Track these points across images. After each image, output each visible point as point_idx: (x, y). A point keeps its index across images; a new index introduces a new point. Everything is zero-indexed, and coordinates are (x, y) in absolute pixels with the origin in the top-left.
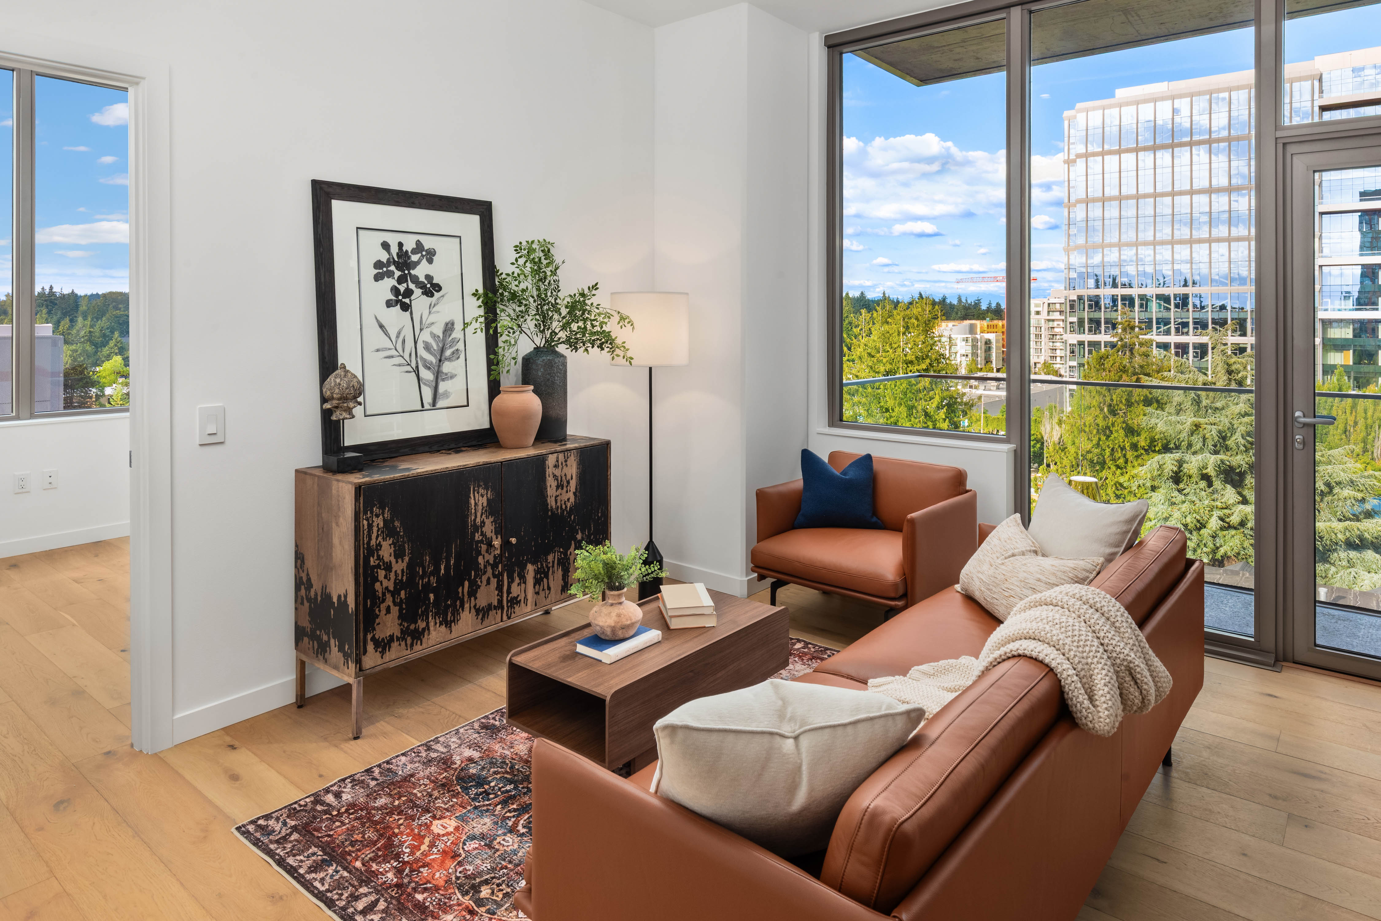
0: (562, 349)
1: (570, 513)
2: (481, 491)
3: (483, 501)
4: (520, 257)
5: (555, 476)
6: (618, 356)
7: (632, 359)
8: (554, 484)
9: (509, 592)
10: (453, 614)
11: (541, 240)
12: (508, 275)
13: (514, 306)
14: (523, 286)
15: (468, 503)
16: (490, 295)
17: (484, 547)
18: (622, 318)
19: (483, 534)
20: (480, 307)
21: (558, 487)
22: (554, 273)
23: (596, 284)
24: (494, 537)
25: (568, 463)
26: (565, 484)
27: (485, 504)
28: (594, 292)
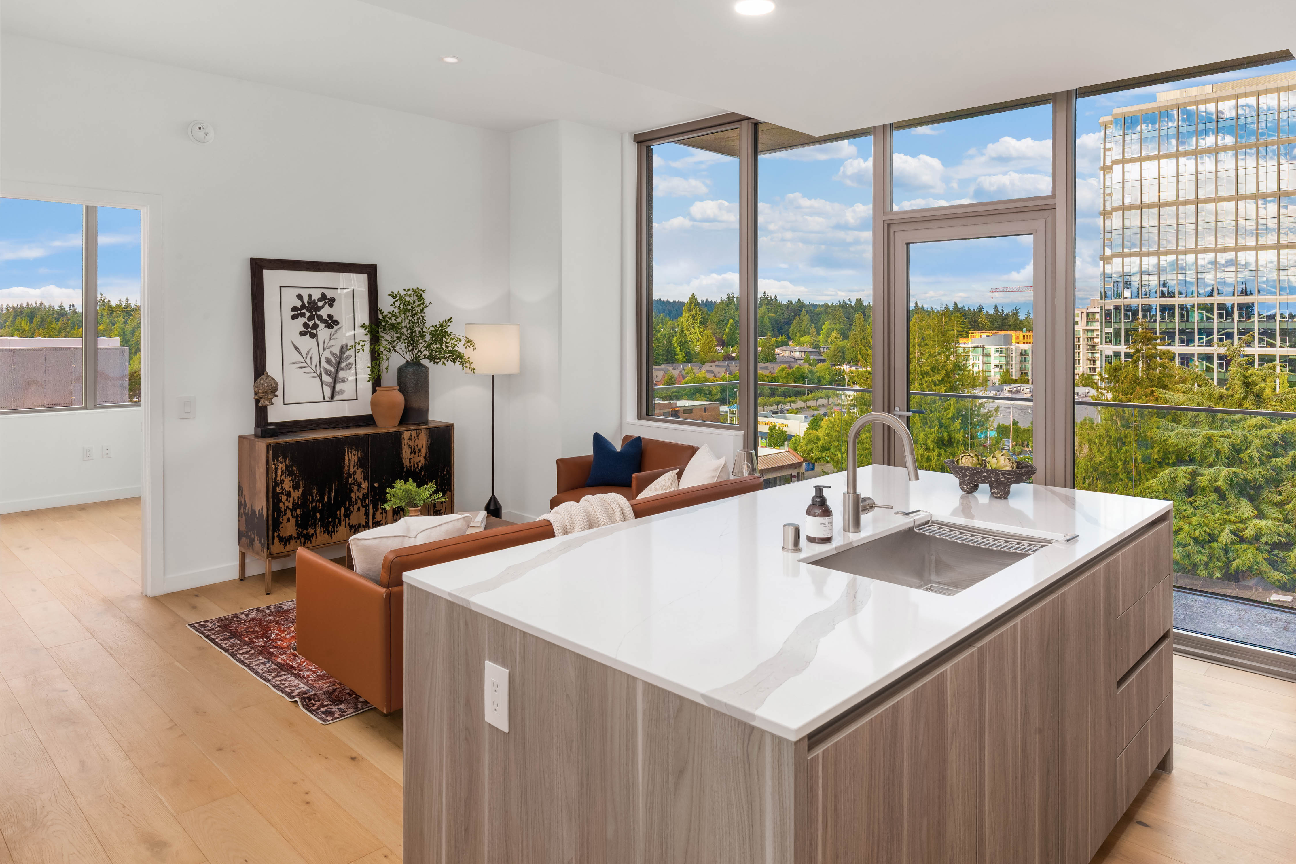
0: (425, 362)
1: (421, 470)
2: (354, 452)
3: (355, 459)
4: (396, 301)
5: (409, 445)
6: (466, 367)
7: (474, 369)
8: (409, 451)
9: (374, 517)
10: (333, 527)
11: (415, 288)
12: (389, 313)
13: (392, 333)
14: (399, 320)
15: (344, 458)
16: (373, 327)
17: (355, 488)
18: (468, 341)
19: (355, 479)
20: (366, 334)
21: (411, 453)
22: (422, 311)
23: (451, 318)
24: (363, 482)
25: (419, 437)
26: (417, 451)
27: (356, 461)
28: (449, 324)
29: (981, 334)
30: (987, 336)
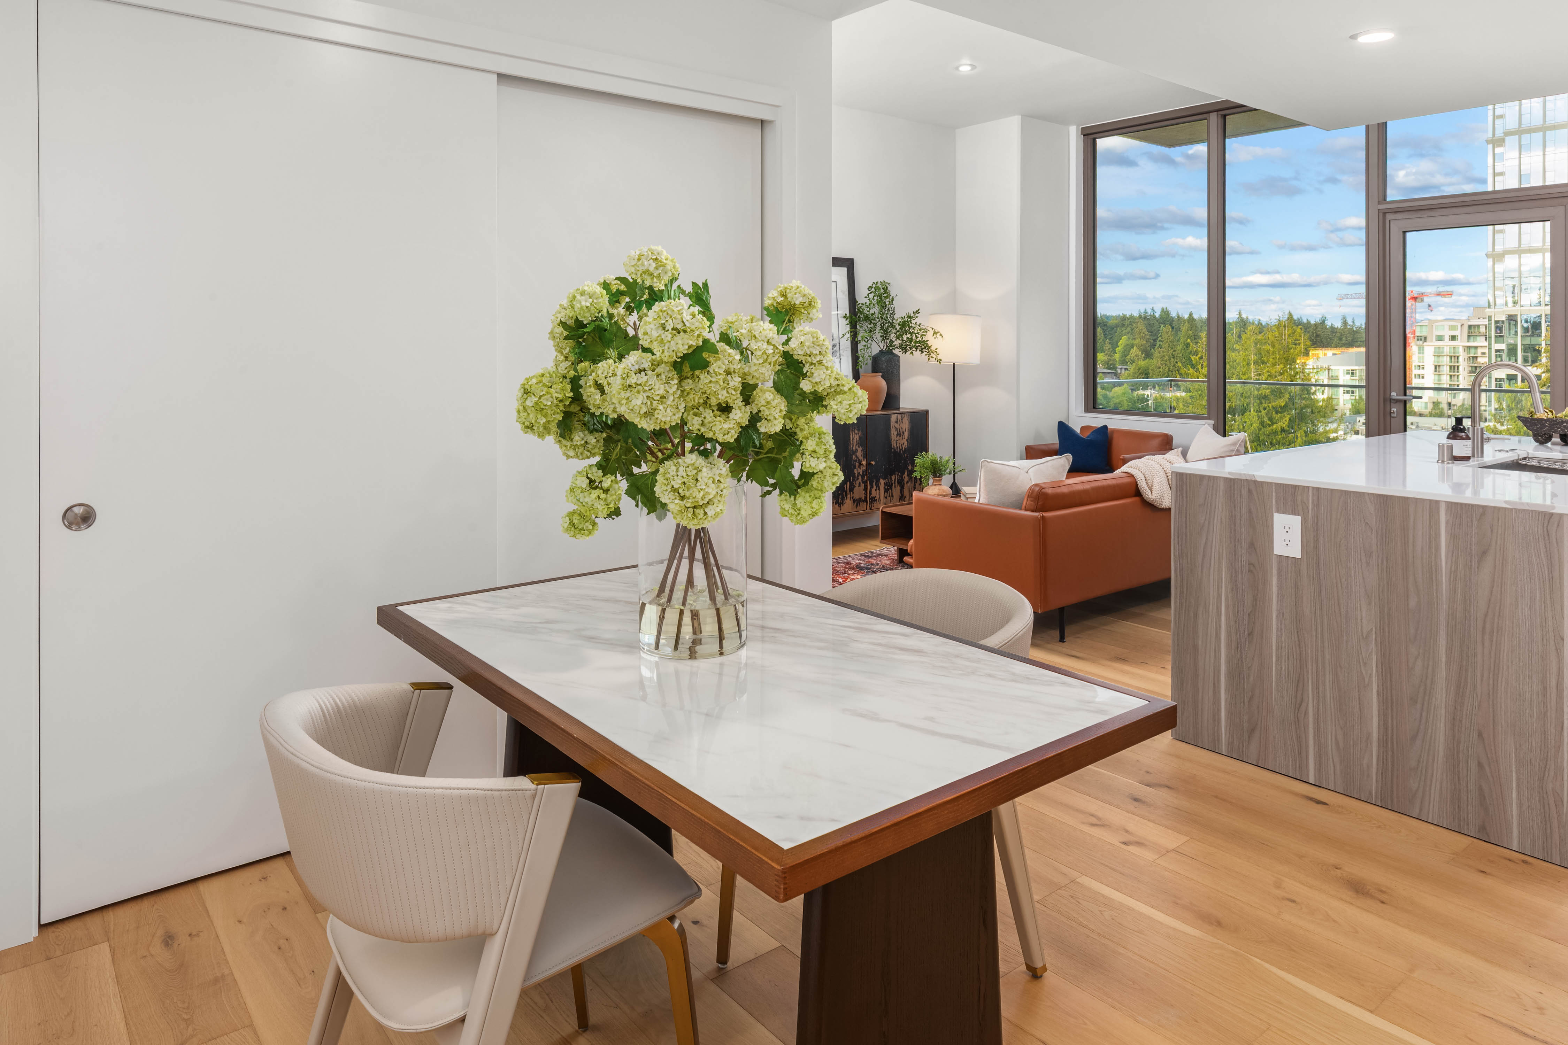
0: (897, 351)
1: (905, 451)
2: (856, 431)
3: (857, 437)
4: (871, 293)
5: (895, 428)
6: (932, 357)
7: (941, 360)
8: (896, 433)
9: (870, 493)
10: (842, 499)
11: (882, 281)
12: (863, 304)
13: (867, 324)
14: (872, 311)
15: (849, 437)
16: (854, 317)
17: (857, 464)
18: (935, 333)
19: (857, 457)
20: (848, 324)
21: (897, 435)
22: (891, 302)
23: (919, 310)
24: (862, 460)
25: (903, 421)
26: (902, 434)
27: (858, 439)
28: (917, 315)
29: (1326, 352)
30: (1334, 354)
